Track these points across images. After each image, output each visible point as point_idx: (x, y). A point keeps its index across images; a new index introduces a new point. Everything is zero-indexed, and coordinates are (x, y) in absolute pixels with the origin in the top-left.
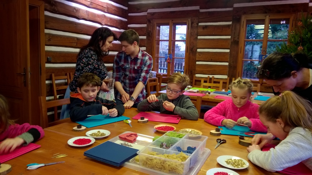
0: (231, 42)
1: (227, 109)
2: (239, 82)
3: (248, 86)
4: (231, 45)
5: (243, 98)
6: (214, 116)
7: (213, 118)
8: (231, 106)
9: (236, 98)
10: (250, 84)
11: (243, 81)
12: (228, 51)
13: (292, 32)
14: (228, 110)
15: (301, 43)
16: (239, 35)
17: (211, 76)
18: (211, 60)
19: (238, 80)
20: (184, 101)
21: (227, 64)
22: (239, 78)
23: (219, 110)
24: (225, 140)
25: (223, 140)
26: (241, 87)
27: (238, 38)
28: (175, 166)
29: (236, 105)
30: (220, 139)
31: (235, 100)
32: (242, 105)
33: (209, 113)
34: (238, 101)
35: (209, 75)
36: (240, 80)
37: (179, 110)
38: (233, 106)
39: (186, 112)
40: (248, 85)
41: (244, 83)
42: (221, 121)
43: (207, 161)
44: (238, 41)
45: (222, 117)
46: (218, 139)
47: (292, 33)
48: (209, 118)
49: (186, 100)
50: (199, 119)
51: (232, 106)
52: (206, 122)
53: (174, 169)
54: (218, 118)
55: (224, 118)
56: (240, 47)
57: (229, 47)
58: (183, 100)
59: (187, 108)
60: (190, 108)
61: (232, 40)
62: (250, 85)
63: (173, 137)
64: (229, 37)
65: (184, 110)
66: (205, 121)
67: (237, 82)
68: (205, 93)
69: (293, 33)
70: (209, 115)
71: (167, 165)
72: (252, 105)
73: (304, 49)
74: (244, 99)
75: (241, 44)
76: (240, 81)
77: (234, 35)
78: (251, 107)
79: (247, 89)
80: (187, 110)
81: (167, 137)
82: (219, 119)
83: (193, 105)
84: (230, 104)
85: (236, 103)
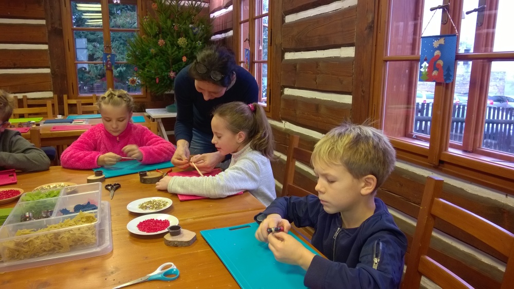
0: (50, 32)
1: (98, 141)
2: (111, 96)
3: (125, 101)
4: (49, 37)
5: (121, 119)
6: (80, 156)
7: (80, 159)
8: (104, 136)
9: (109, 120)
10: (128, 98)
11: (117, 93)
12: (45, 47)
13: (145, 17)
14: (100, 142)
15: (160, 35)
16: (60, 19)
17: (20, 96)
18: (15, 64)
19: (110, 93)
20: (12, 142)
21: (48, 71)
22: (110, 89)
23: (85, 146)
24: (118, 184)
25: (115, 185)
26: (115, 104)
27: (61, 25)
28: (80, 235)
29: (111, 132)
30: (110, 185)
31: (108, 124)
32: (120, 132)
33: (70, 153)
34: (114, 126)
35: (15, 93)
36: (112, 92)
37: (9, 158)
38: (108, 134)
39: (24, 158)
40: (125, 99)
41: (119, 96)
42: (96, 160)
43: (112, 217)
44: (62, 30)
45: (94, 153)
46: (107, 186)
47: (145, 20)
48: (73, 160)
49: (14, 139)
50: (51, 167)
51: (106, 134)
52: (67, 168)
53: (79, 240)
54: (89, 156)
55: (98, 154)
56: (67, 41)
57: (46, 39)
58: (8, 139)
59: (24, 152)
60: (29, 151)
61: (50, 27)
62: (128, 100)
63: (41, 200)
64: (43, 22)
65: (19, 156)
66: (64, 168)
67: (108, 96)
68: (28, 126)
69: (147, 19)
70: (72, 154)
71: (66, 239)
72: (135, 128)
73: (166, 44)
74: (121, 121)
75: (68, 35)
76: (112, 94)
77: (52, 19)
78: (134, 132)
79: (124, 105)
80: (26, 155)
81: (28, 204)
82: (91, 158)
83: (34, 146)
84: (102, 132)
85: (111, 129)
